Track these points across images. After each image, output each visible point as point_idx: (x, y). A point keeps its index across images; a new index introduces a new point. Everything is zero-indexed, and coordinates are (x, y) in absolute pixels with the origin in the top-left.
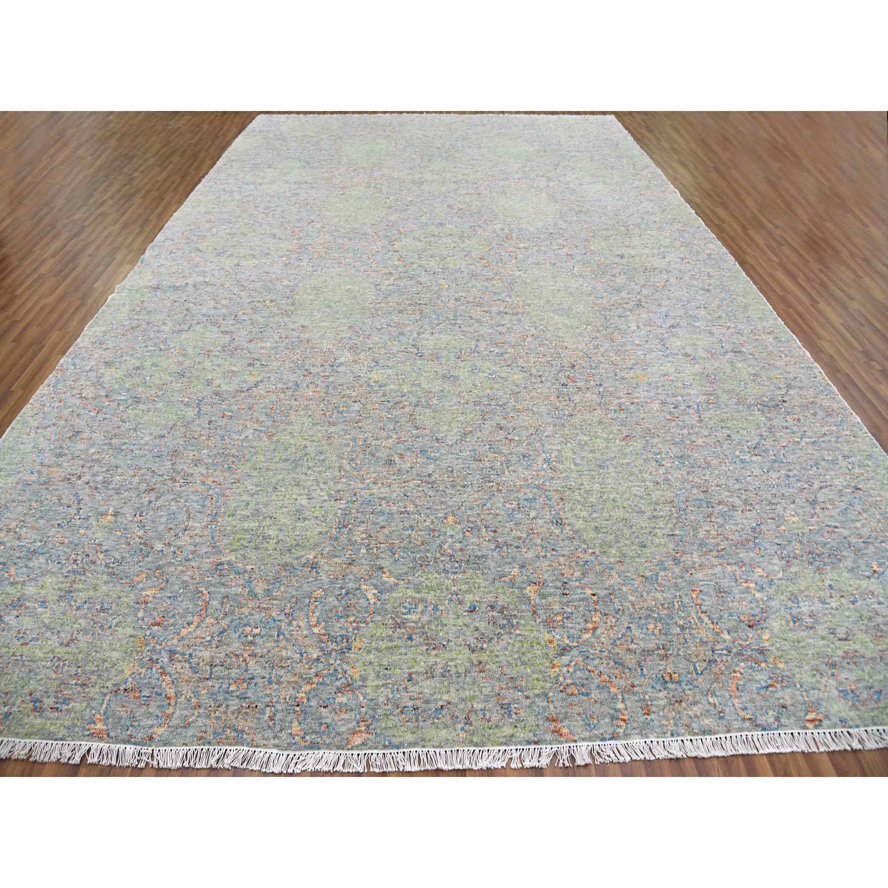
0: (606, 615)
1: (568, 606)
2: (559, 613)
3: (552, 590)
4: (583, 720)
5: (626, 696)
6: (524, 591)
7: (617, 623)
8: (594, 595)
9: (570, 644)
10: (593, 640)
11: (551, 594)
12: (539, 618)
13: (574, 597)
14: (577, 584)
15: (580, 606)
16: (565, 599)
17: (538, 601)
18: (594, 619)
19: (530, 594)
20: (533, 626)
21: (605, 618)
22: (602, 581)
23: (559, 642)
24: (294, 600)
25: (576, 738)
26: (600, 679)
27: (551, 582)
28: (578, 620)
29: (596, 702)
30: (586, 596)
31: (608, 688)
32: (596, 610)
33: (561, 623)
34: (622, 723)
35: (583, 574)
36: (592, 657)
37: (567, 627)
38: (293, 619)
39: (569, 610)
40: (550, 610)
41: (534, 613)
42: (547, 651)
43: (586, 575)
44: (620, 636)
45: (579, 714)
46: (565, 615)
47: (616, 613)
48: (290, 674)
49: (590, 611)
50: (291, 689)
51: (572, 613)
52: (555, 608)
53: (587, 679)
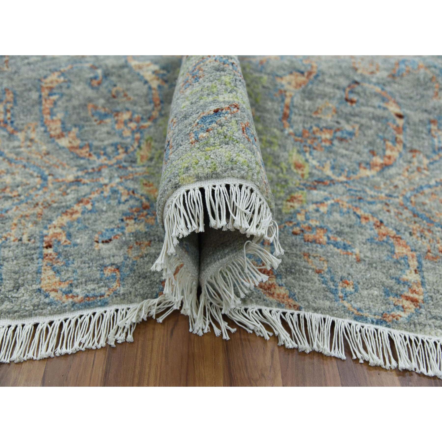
0: (413, 151)
1: (348, 121)
2: (329, 128)
3: (328, 90)
4: (324, 282)
5: (427, 264)
6: (278, 81)
7: (431, 167)
8: (400, 116)
9: (334, 177)
10: (378, 179)
11: (324, 96)
12: (291, 127)
13: (364, 109)
14: (378, 89)
15: (370, 128)
16: (347, 108)
17: (297, 100)
18: (388, 153)
19: (287, 87)
20: (275, 137)
21: (409, 155)
22: (423, 96)
23: (314, 171)
24: (9, 97)
25: (300, 304)
26: (376, 231)
27: (331, 76)
28: (360, 148)
29: (359, 260)
30: (386, 114)
31: (392, 245)
32: (395, 140)
33: (328, 144)
34: (407, 304)
35: (393, 76)
36: (369, 199)
37: (336, 153)
38: (16, 130)
39: (348, 128)
40: (314, 119)
41: (286, 116)
42: (288, 177)
43: (398, 79)
44: (433, 182)
45: (319, 272)
46: (339, 134)
47: (434, 152)
48: (24, 205)
49: (385, 140)
50: (30, 225)
51: (351, 134)
52: (323, 117)
53: (350, 227)
